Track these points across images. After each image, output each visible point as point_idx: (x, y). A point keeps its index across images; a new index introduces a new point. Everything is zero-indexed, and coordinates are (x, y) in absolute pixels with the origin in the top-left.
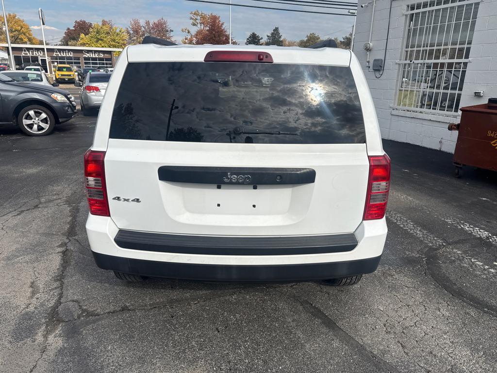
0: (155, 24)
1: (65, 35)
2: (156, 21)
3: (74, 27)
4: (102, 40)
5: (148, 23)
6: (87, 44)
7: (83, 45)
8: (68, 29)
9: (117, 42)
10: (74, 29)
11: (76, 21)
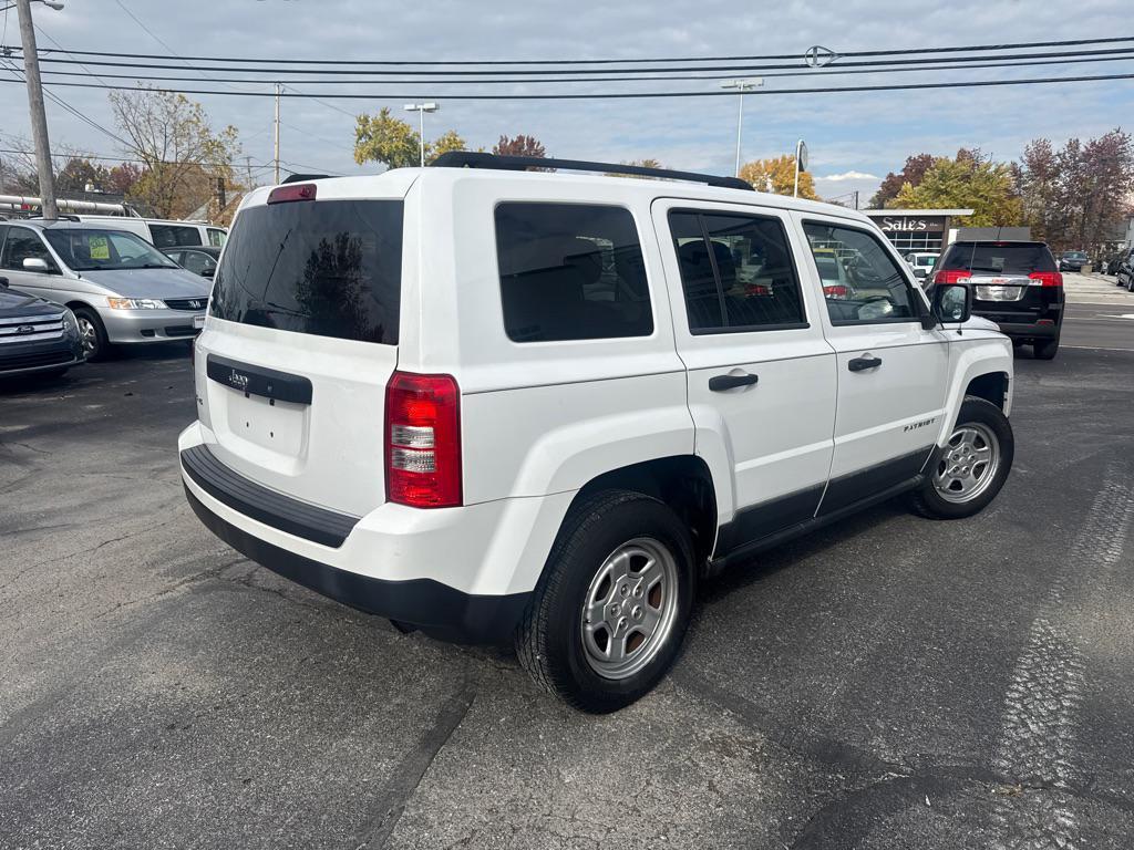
0: (1093, 144)
1: (880, 189)
2: (1098, 139)
3: (904, 170)
4: (947, 193)
5: (1074, 145)
6: (913, 203)
7: (905, 205)
8: (891, 175)
9: (982, 196)
10: (903, 174)
11: (910, 159)
